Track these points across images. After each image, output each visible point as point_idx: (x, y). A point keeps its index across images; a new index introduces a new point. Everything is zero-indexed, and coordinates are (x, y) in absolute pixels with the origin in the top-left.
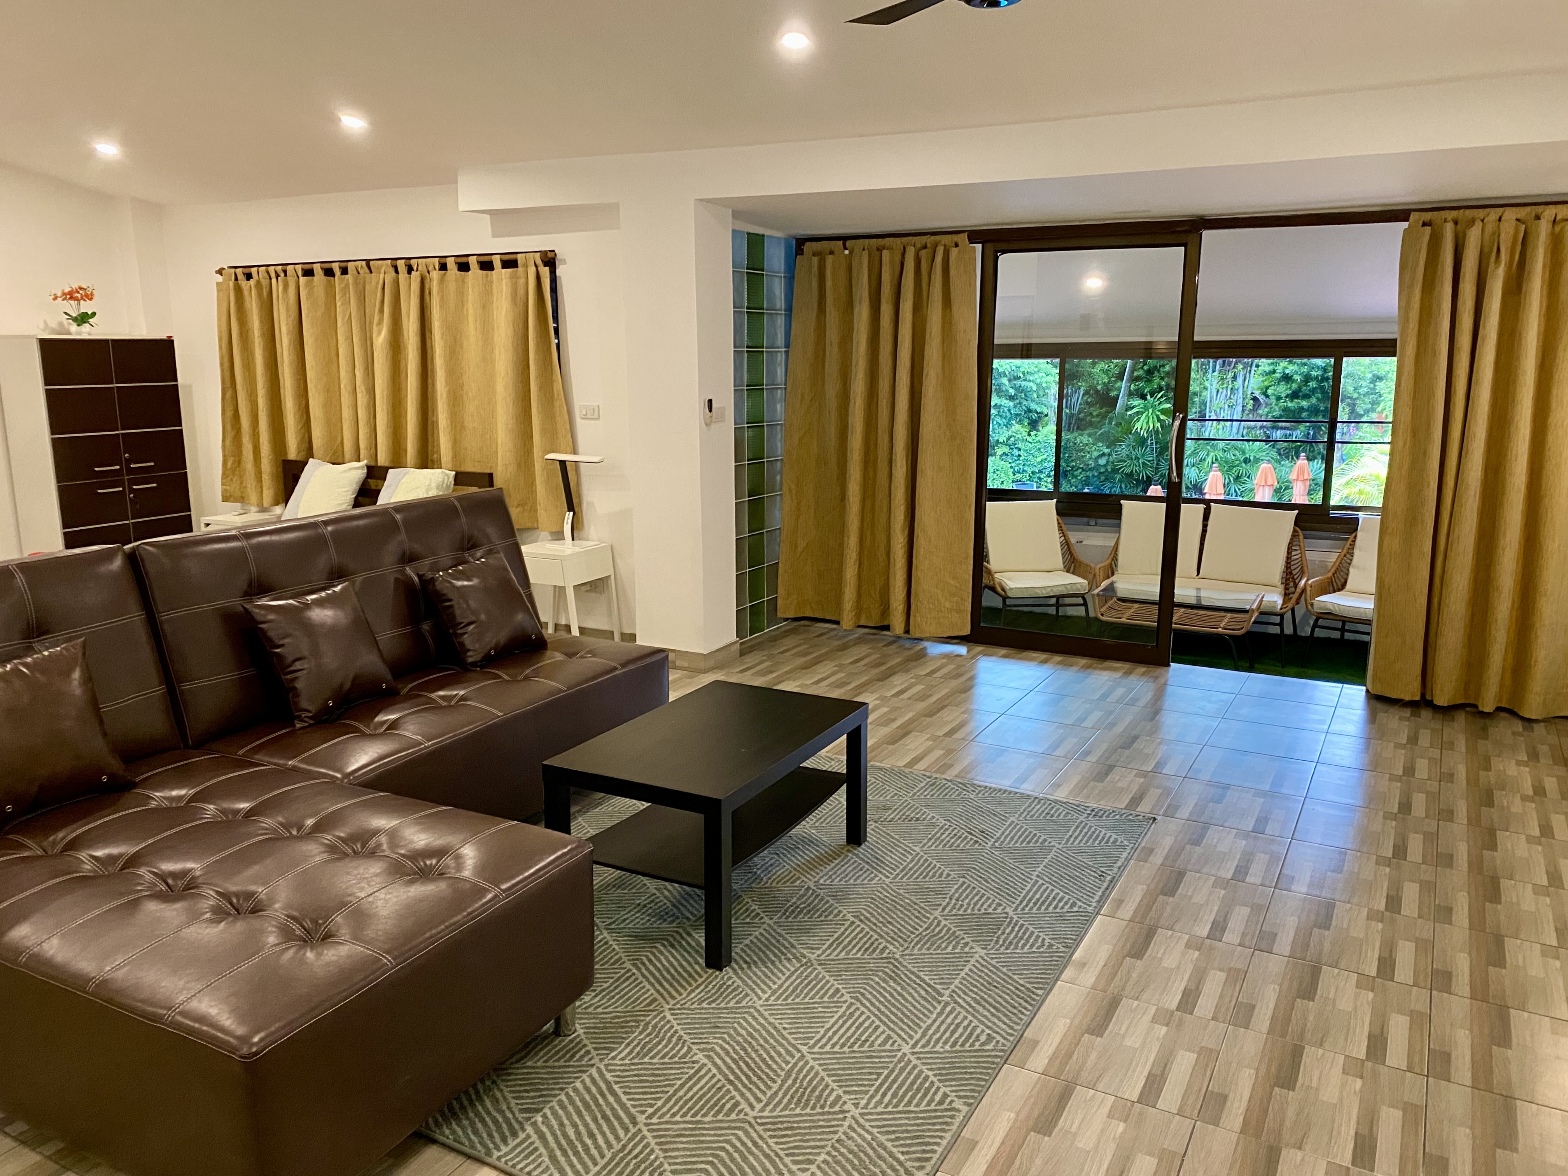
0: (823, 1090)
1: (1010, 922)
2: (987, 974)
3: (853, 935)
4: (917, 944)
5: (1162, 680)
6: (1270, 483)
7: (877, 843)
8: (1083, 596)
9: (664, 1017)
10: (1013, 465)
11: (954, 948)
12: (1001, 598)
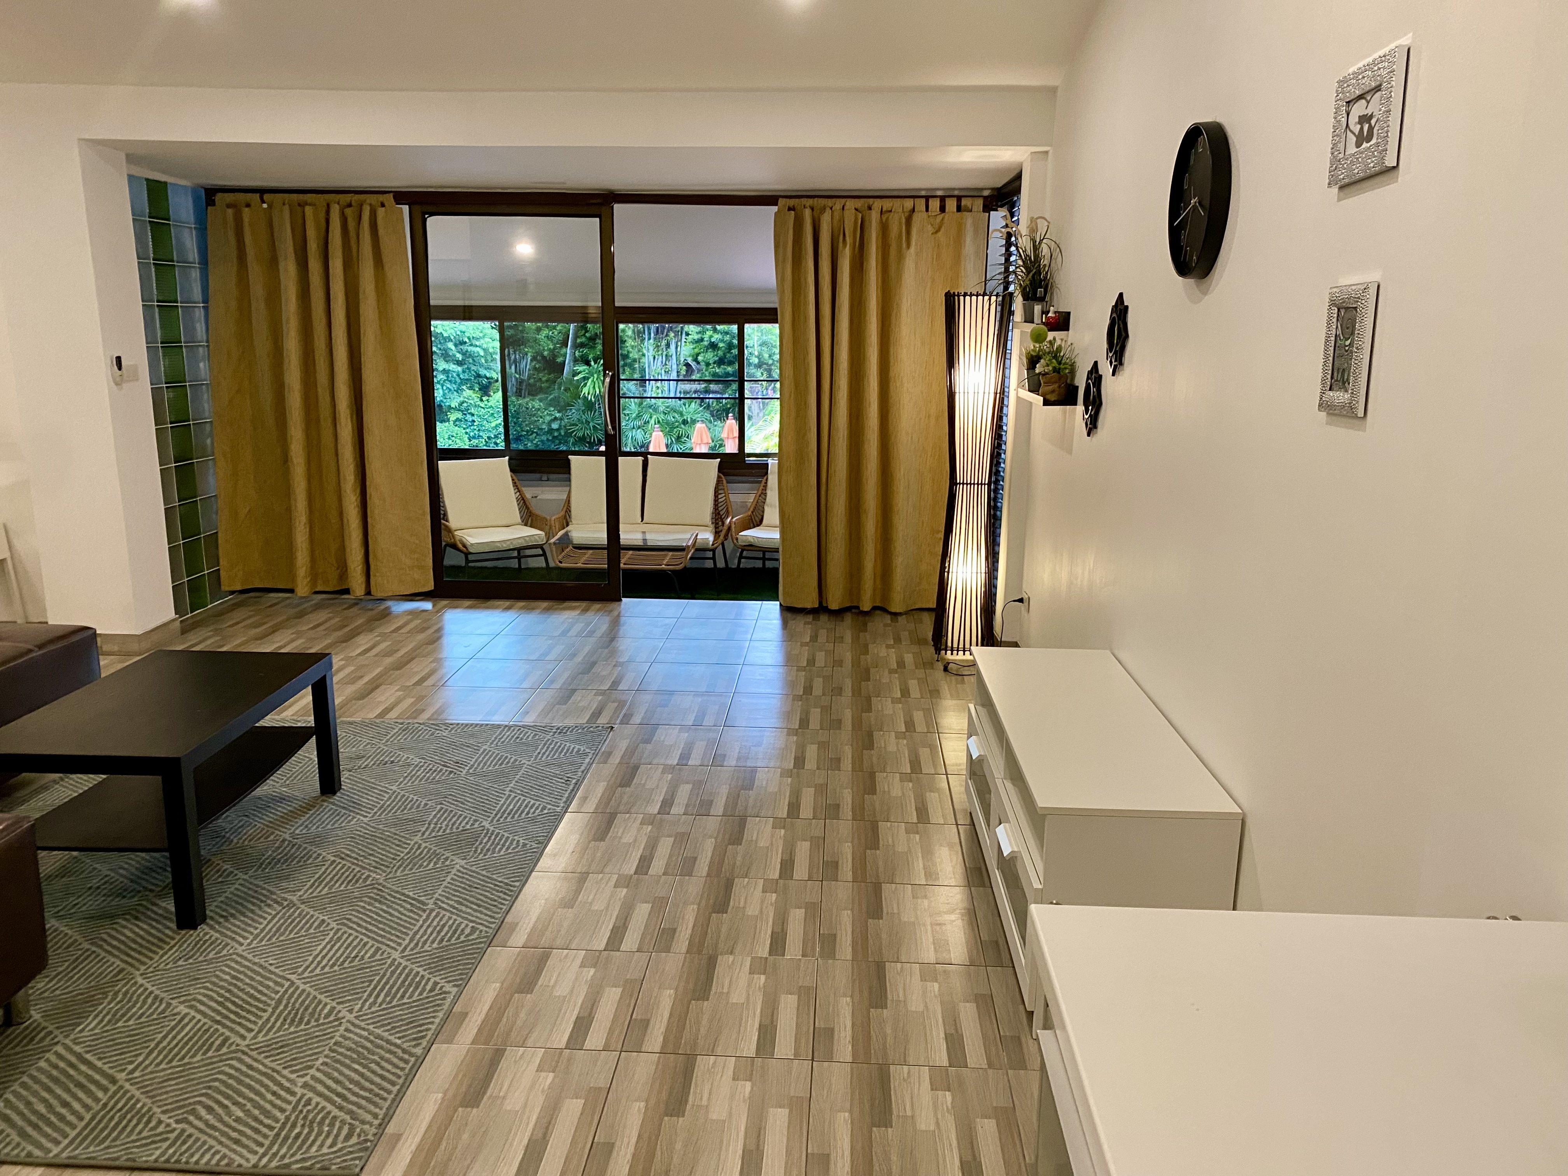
0: (316, 1007)
1: (487, 833)
2: (467, 879)
3: (334, 872)
4: (399, 868)
5: (616, 613)
6: (705, 441)
7: (353, 789)
8: (541, 547)
9: (136, 983)
10: (468, 430)
11: (435, 863)
12: (463, 556)
